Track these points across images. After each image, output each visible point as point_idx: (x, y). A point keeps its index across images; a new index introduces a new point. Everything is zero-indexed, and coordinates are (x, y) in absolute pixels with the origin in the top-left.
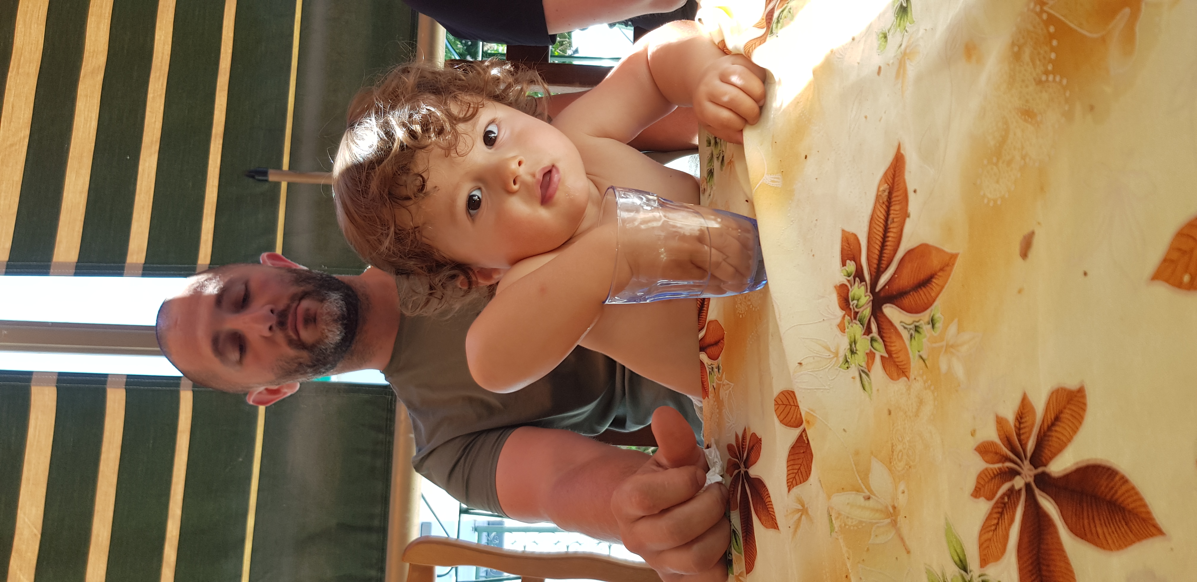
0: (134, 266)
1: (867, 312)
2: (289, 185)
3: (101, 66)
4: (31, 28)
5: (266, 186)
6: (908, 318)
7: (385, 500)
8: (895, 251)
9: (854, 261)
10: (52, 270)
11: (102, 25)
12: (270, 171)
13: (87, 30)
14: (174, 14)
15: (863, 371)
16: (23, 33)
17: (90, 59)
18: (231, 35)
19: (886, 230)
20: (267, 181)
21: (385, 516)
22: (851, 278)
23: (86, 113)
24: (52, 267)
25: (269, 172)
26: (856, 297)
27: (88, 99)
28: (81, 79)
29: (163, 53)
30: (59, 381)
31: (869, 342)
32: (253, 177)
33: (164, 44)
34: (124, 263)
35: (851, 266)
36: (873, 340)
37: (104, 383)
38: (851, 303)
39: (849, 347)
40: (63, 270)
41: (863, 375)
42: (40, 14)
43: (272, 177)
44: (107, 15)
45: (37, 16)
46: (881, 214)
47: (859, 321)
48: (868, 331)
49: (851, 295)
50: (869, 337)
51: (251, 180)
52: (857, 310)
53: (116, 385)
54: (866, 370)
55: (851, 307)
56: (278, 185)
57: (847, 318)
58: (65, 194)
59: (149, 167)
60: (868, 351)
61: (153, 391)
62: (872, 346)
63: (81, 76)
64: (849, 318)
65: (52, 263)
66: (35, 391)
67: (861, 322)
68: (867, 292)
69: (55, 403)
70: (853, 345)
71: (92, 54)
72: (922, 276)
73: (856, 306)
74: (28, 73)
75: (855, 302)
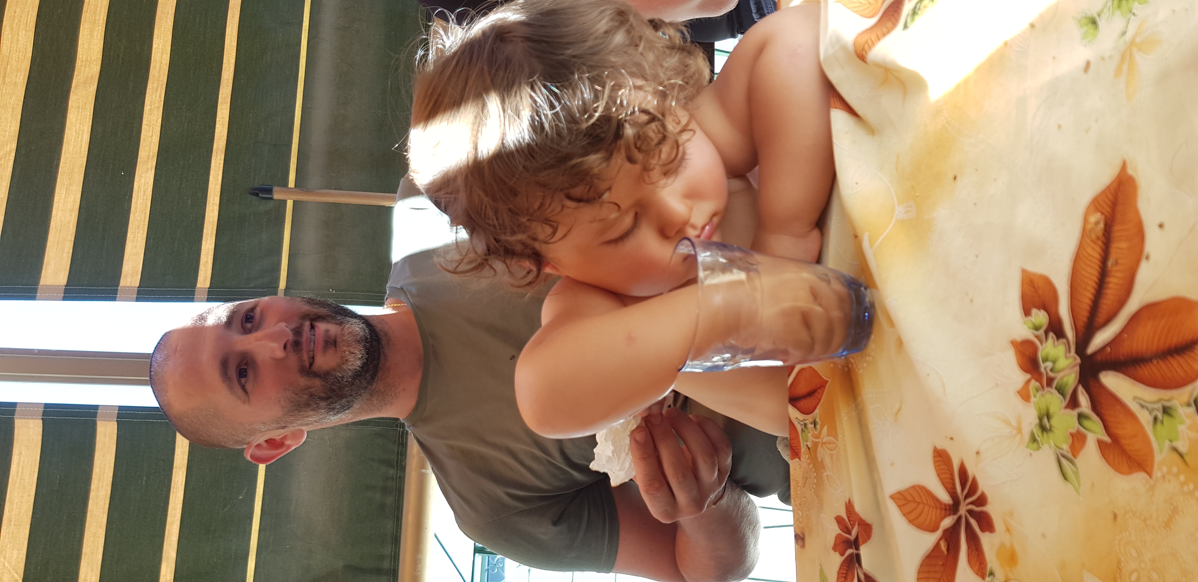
0: (128, 289)
1: (1071, 378)
2: (295, 203)
3: (94, 75)
4: (18, 34)
5: (271, 204)
6: (1150, 394)
7: (396, 540)
8: (1122, 302)
9: (1046, 309)
10: (38, 294)
11: (96, 32)
12: (275, 189)
13: (80, 37)
14: (173, 21)
15: (1064, 456)
16: (10, 40)
17: (83, 68)
18: (235, 44)
19: (1103, 273)
20: (271, 199)
21: (395, 557)
22: (1041, 332)
23: (78, 126)
24: (39, 291)
25: (273, 191)
26: (1050, 357)
27: (80, 111)
28: (72, 89)
29: (161, 63)
30: (45, 413)
31: (1076, 419)
32: (257, 195)
33: (162, 53)
34: (118, 286)
35: (1040, 317)
36: (1081, 417)
37: (95, 415)
38: (1042, 366)
39: (1037, 421)
40: (51, 295)
41: (1064, 461)
42: (29, 20)
43: (277, 195)
44: (101, 22)
45: (25, 21)
46: (1094, 252)
47: (1056, 388)
48: (1073, 403)
49: (1040, 355)
50: (1075, 413)
51: (254, 197)
52: (1051, 374)
53: (107, 418)
54: (1070, 455)
55: (1042, 370)
56: (284, 202)
57: (1034, 384)
58: (54, 212)
59: (145, 184)
60: (1074, 431)
61: (147, 423)
62: (1080, 423)
63: (73, 86)
64: (1037, 384)
65: (39, 287)
66: (19, 423)
67: (1061, 390)
68: (1070, 351)
69: (40, 438)
70: (1045, 420)
71: (84, 63)
72: (1175, 340)
73: (1051, 370)
74: (15, 83)
75: (1049, 364)
